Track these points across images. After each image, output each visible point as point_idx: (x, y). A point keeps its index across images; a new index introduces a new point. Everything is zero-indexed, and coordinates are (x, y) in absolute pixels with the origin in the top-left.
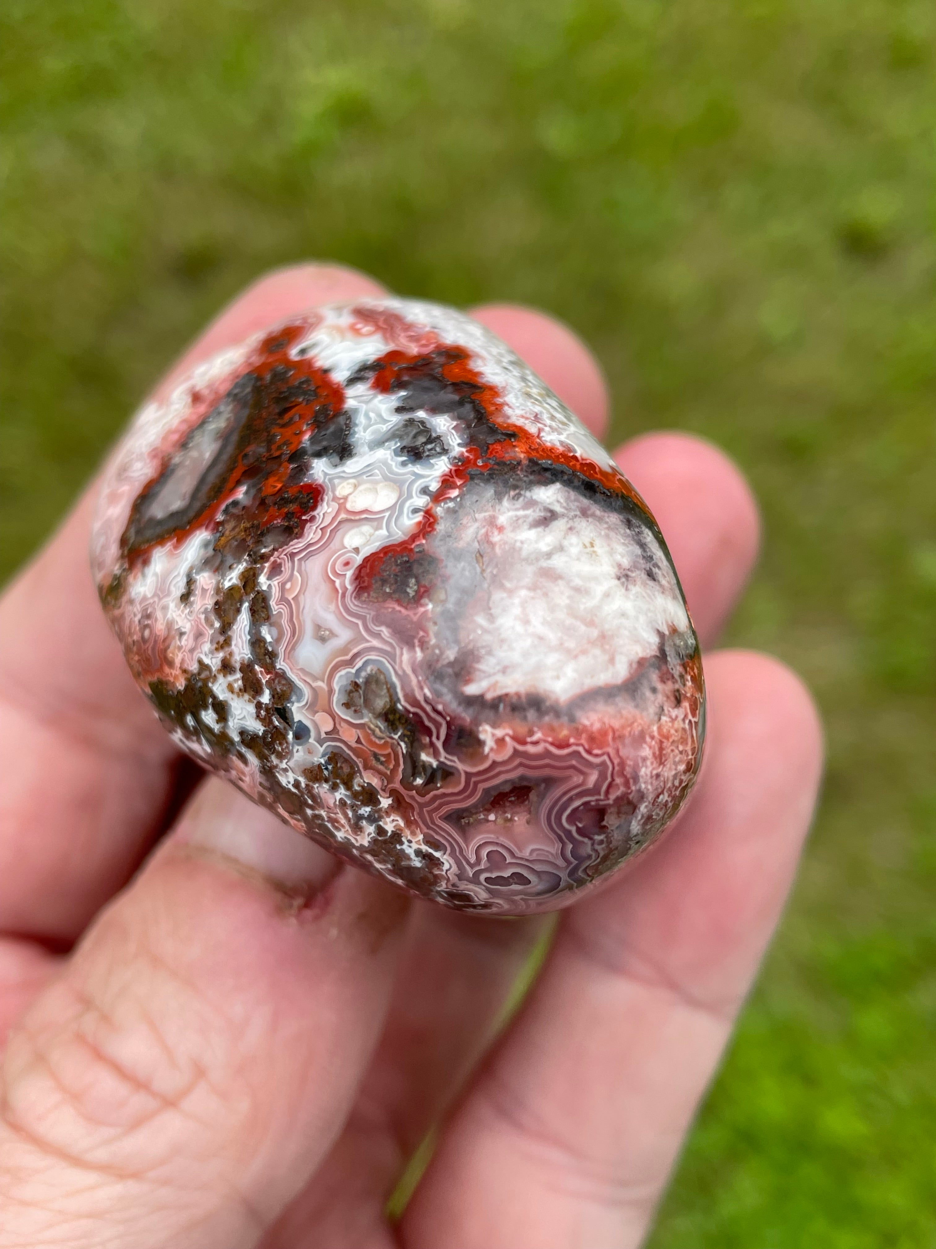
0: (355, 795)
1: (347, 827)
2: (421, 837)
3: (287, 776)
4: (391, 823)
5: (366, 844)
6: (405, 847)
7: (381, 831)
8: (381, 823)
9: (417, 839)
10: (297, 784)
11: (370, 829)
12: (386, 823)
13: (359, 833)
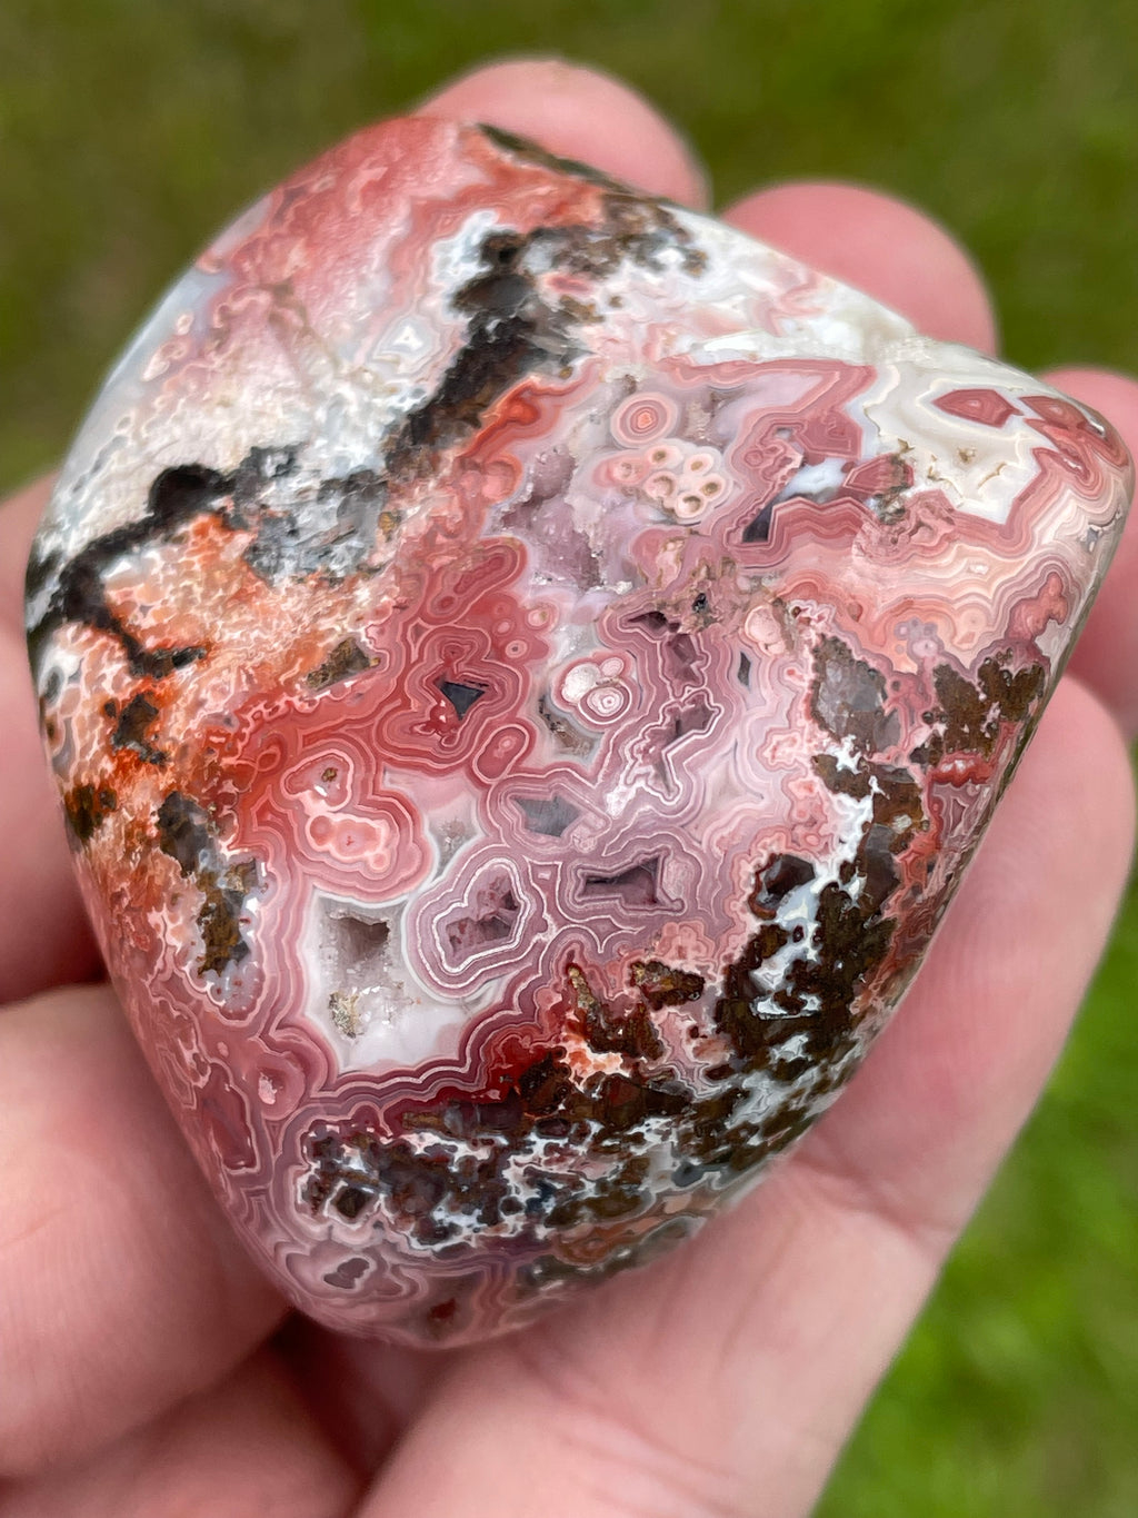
0: (576, 1205)
1: (543, 1168)
2: (473, 1244)
3: (658, 1132)
4: (513, 1223)
5: (507, 1174)
6: (472, 1220)
7: (512, 1207)
8: (522, 1214)
9: (473, 1239)
10: (638, 1139)
11: (524, 1196)
12: (517, 1219)
13: (527, 1177)
